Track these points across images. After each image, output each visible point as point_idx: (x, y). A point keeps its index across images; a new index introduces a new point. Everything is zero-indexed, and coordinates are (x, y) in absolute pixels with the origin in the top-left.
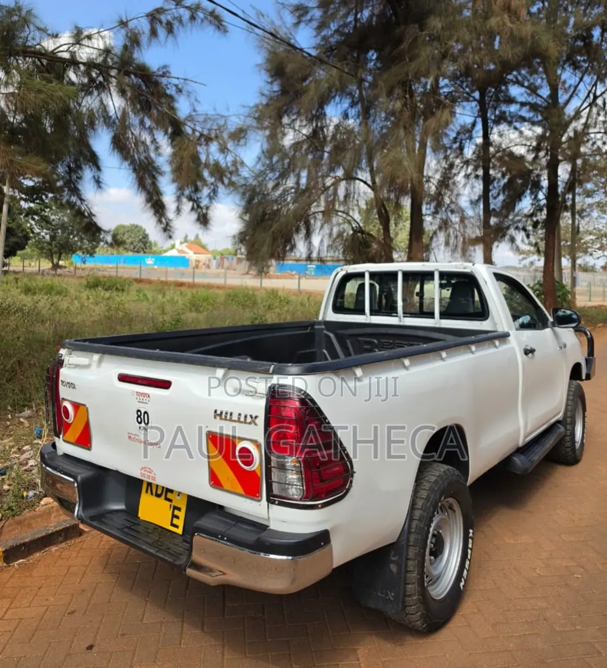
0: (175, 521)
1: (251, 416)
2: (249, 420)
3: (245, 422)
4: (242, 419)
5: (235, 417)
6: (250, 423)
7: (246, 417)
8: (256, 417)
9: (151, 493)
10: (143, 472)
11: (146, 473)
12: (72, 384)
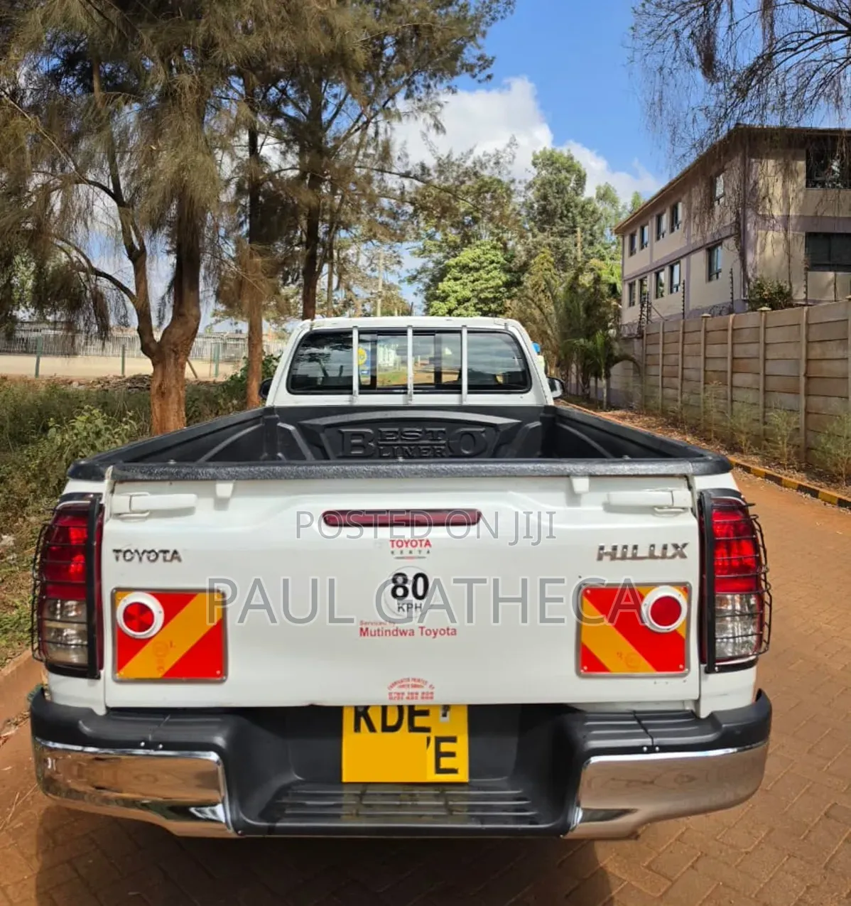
0: (446, 763)
1: (676, 546)
2: (671, 551)
3: (664, 557)
4: (658, 552)
5: (643, 552)
6: (673, 557)
7: (665, 548)
8: (684, 545)
9: (372, 728)
10: (396, 689)
11: (405, 690)
12: (165, 552)
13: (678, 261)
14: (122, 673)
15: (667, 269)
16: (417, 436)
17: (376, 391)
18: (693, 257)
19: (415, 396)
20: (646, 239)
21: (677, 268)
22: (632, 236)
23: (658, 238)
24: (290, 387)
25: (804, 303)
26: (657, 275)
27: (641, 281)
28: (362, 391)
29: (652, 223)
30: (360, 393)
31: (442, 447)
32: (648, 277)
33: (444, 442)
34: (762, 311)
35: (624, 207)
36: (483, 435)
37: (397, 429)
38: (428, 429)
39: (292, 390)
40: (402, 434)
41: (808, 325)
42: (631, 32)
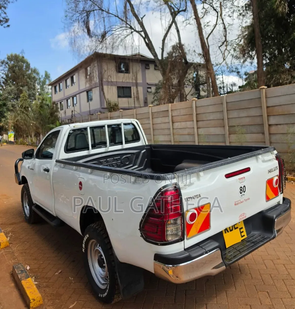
0: (243, 234)
5: (273, 170)
9: (228, 232)
10: (240, 217)
11: (242, 217)
12: (197, 195)
13: (75, 96)
14: (188, 236)
15: (71, 98)
16: (111, 161)
17: (96, 148)
18: (81, 94)
19: (110, 148)
20: (61, 88)
21: (75, 98)
22: (55, 87)
23: (66, 88)
24: (66, 151)
25: (134, 108)
26: (67, 101)
27: (61, 103)
28: (93, 148)
29: (64, 82)
30: (92, 149)
31: (119, 163)
32: (64, 101)
33: (120, 161)
34: (120, 111)
35: (42, 76)
36: (131, 157)
37: (105, 160)
38: (115, 158)
39: (66, 152)
40: (108, 161)
41: (136, 114)
42: (65, 18)
